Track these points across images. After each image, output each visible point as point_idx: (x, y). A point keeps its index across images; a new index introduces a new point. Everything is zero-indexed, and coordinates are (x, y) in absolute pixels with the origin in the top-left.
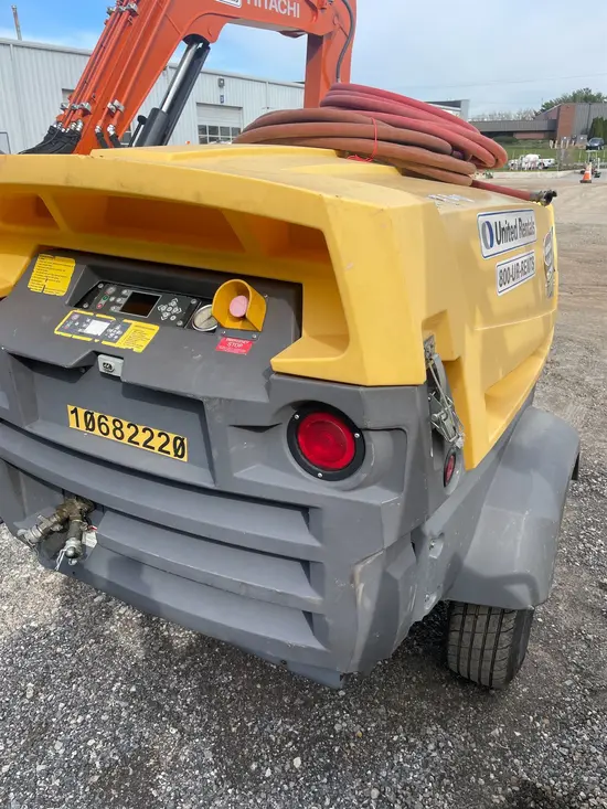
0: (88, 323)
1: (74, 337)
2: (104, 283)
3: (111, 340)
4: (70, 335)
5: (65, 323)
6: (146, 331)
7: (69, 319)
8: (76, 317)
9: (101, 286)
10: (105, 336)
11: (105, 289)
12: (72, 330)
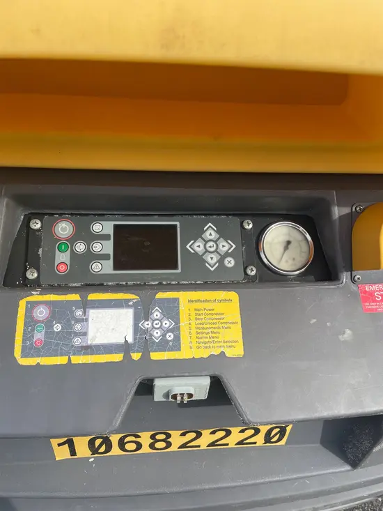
0: (84, 320)
1: (78, 359)
2: (39, 216)
3: (163, 346)
4: (62, 360)
5: (27, 336)
6: (218, 308)
7: (30, 322)
8: (41, 313)
9: (36, 225)
10: (143, 340)
11: (48, 228)
12: (54, 344)
